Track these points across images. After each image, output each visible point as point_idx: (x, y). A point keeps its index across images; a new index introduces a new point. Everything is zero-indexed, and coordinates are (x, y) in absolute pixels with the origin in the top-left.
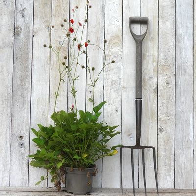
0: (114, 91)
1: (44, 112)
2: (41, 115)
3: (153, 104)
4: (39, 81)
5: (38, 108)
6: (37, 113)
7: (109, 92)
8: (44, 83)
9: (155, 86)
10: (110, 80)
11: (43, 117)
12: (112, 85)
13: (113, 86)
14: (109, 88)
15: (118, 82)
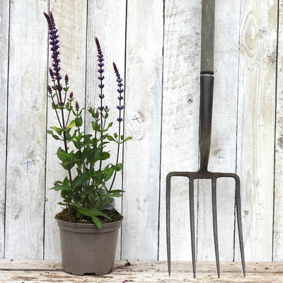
0: (185, 59)
1: (36, 102)
2: (30, 109)
3: (266, 88)
4: (26, 36)
5: (23, 94)
6: (21, 104)
7: (173, 60)
8: (36, 41)
9: (272, 49)
10: (176, 36)
11: (35, 112)
12: (180, 46)
13: (183, 48)
14: (175, 52)
15: (194, 39)
